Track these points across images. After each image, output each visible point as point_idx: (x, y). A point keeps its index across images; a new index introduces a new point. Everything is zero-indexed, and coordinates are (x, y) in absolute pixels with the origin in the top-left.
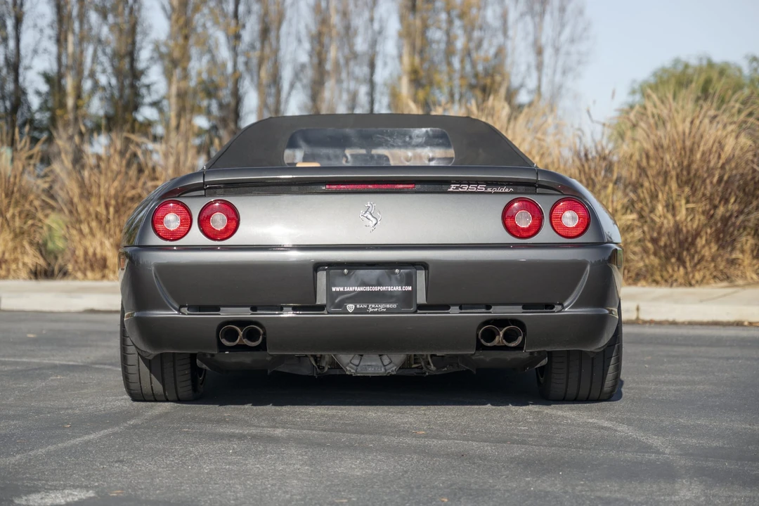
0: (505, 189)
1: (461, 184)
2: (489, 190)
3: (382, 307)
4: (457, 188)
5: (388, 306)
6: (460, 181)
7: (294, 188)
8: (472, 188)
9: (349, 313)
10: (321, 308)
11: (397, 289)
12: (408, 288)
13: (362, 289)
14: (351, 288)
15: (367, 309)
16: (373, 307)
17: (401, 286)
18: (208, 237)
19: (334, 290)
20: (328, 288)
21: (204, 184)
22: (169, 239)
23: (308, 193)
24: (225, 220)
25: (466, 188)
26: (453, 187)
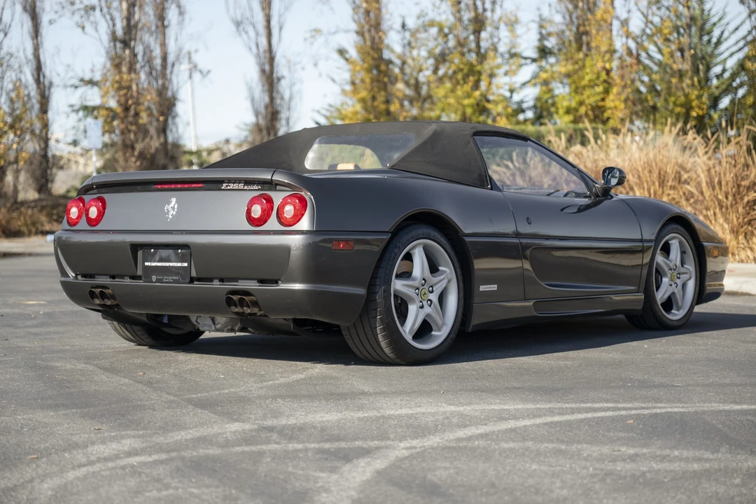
0: (255, 187)
1: (229, 183)
2: (246, 188)
3: (170, 278)
4: (227, 186)
5: (174, 278)
6: (230, 181)
7: (139, 187)
8: (236, 186)
9: (153, 282)
10: (139, 278)
11: (179, 264)
12: (186, 265)
13: (159, 264)
14: (154, 264)
15: (162, 279)
16: (166, 278)
17: (182, 262)
18: (88, 224)
19: (146, 264)
20: (143, 263)
21: (92, 185)
22: (72, 225)
23: (146, 191)
24: (96, 211)
25: (232, 186)
26: (224, 185)
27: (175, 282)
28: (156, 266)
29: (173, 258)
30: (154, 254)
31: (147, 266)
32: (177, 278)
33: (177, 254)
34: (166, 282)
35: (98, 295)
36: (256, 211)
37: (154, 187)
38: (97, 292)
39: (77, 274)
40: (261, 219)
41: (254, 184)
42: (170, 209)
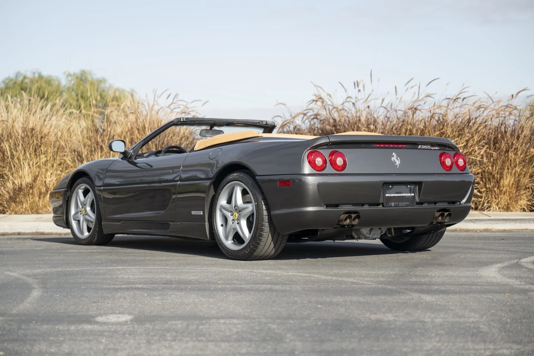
3: (404, 203)
5: (406, 203)
6: (422, 143)
9: (392, 207)
11: (409, 195)
12: (413, 195)
13: (396, 195)
14: (393, 195)
15: (399, 204)
16: (401, 204)
17: (411, 193)
18: (335, 170)
19: (386, 195)
20: (384, 195)
21: (329, 142)
22: (319, 170)
23: (368, 148)
24: (342, 161)
25: (424, 147)
26: (420, 146)
27: (407, 205)
28: (394, 196)
29: (404, 191)
30: (391, 188)
31: (387, 196)
32: (408, 203)
33: (407, 188)
34: (401, 206)
35: (353, 218)
36: (448, 162)
37: (374, 145)
38: (353, 216)
39: (325, 205)
40: (451, 167)
41: (436, 146)
42: (396, 160)
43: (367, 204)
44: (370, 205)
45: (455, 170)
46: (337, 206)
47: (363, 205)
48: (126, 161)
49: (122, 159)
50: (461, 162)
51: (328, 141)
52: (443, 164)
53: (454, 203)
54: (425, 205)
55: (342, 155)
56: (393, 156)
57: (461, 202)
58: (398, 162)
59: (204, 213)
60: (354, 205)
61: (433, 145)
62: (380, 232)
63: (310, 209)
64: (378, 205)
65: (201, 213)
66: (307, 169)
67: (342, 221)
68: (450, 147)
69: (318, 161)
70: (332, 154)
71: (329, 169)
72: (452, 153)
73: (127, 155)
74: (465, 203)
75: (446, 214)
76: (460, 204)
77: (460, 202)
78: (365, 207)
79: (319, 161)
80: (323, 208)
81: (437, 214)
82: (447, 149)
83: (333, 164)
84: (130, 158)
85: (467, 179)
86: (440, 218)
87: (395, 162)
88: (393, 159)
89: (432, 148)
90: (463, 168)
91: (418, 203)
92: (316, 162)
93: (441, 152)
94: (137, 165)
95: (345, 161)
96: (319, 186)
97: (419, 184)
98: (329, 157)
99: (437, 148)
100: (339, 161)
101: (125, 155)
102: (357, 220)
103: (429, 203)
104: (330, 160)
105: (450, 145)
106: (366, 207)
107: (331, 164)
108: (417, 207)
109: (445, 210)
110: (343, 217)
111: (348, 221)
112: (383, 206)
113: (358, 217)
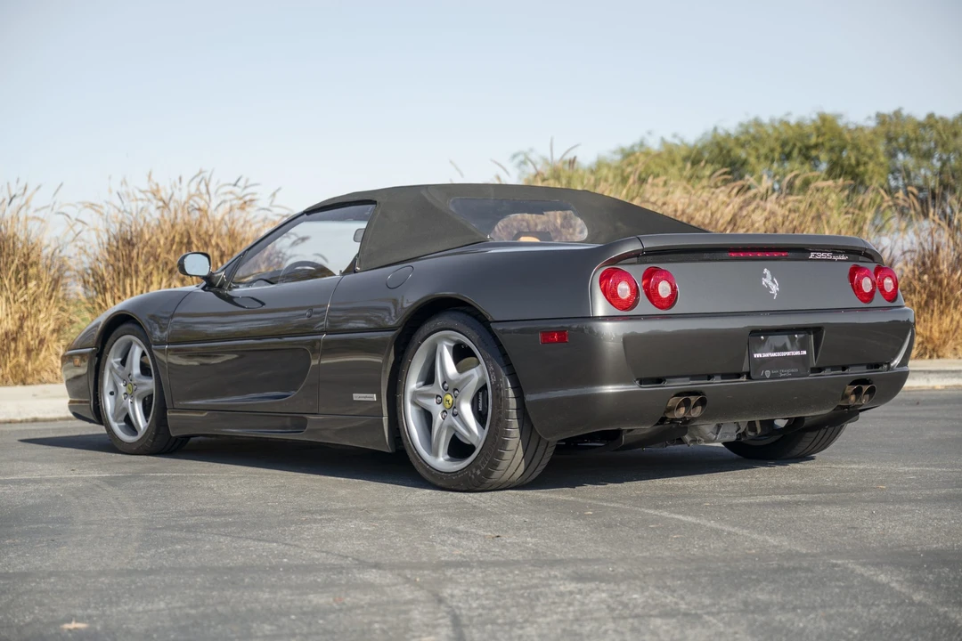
3: (789, 372)
5: (793, 371)
9: (766, 379)
11: (797, 353)
12: (805, 353)
13: (774, 355)
14: (767, 355)
15: (778, 374)
16: (783, 372)
17: (800, 350)
18: (656, 306)
19: (755, 356)
20: (750, 355)
21: (643, 251)
22: (624, 308)
23: (716, 260)
24: (669, 288)
25: (821, 255)
26: (812, 255)
27: (793, 375)
28: (770, 358)
29: (789, 345)
30: (764, 341)
31: (757, 358)
32: (797, 370)
33: (793, 340)
34: (783, 377)
35: (693, 404)
36: (867, 284)
37: (728, 255)
38: (693, 399)
39: (637, 379)
40: (871, 294)
41: (841, 254)
42: (770, 283)
43: (717, 374)
44: (724, 376)
45: (879, 300)
46: (659, 381)
47: (710, 377)
48: (211, 294)
49: (203, 289)
50: (888, 284)
51: (640, 247)
52: (857, 289)
53: (877, 366)
54: (827, 374)
55: (668, 277)
56: (765, 276)
57: (892, 365)
58: (775, 289)
59: (379, 397)
60: (693, 377)
61: (835, 250)
62: (736, 428)
63: (610, 389)
64: (739, 376)
65: (374, 397)
66: (601, 306)
67: (670, 410)
68: (866, 255)
69: (621, 290)
70: (648, 275)
71: (644, 306)
72: (872, 266)
73: (214, 281)
74: (899, 365)
75: (865, 388)
76: (889, 368)
77: (889, 364)
78: (714, 381)
79: (624, 290)
80: (634, 387)
81: (850, 389)
82: (861, 258)
83: (652, 295)
84: (221, 287)
85: (902, 318)
86: (853, 398)
87: (769, 289)
88: (765, 281)
89: (834, 258)
90: (892, 297)
91: (815, 370)
92: (619, 292)
93: (851, 264)
94: (235, 300)
95: (674, 289)
96: (628, 340)
97: (817, 330)
98: (643, 280)
99: (843, 258)
100: (664, 289)
101: (209, 282)
102: (699, 408)
103: (834, 368)
104: (646, 287)
105: (868, 252)
106: (717, 382)
107: (648, 295)
108: (812, 377)
109: (864, 381)
110: (673, 401)
111: (682, 410)
112: (749, 377)
113: (702, 402)
